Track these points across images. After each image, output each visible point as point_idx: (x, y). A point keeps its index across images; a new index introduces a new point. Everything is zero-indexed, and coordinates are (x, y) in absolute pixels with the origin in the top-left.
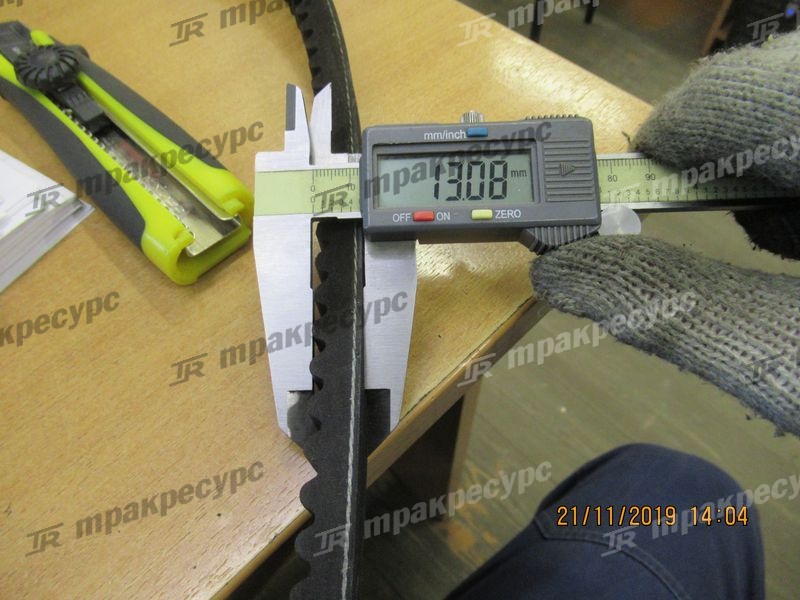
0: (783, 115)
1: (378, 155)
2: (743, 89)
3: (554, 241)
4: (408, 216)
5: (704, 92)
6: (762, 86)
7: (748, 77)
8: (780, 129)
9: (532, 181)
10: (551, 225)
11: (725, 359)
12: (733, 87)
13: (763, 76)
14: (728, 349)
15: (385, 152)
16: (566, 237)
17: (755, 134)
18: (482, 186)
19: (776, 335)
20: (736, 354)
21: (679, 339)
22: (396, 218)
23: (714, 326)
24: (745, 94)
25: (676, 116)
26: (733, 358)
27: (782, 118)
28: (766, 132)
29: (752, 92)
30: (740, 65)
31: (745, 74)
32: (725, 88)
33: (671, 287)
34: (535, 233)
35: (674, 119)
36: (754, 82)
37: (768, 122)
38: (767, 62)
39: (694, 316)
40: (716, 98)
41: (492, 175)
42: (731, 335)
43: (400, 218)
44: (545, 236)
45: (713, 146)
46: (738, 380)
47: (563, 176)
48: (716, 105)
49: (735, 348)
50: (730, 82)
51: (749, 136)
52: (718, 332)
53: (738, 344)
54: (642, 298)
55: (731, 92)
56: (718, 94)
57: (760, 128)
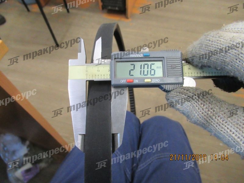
0: (230, 55)
1: (116, 61)
2: (217, 46)
3: (169, 89)
4: (125, 81)
5: (206, 45)
6: (223, 45)
7: (219, 42)
8: (229, 59)
9: (163, 70)
10: (169, 84)
11: (225, 132)
12: (215, 45)
13: (224, 42)
14: (226, 128)
15: (119, 61)
16: (173, 88)
17: (222, 60)
18: (148, 71)
19: (240, 126)
20: (228, 131)
21: (212, 122)
22: (122, 81)
23: (222, 119)
24: (218, 47)
25: (197, 51)
26: (227, 132)
27: (230, 56)
28: (225, 59)
29: (220, 47)
30: (216, 37)
31: (218, 41)
32: (212, 45)
33: (209, 103)
34: (164, 86)
35: (197, 52)
36: (221, 44)
37: (225, 56)
38: (225, 37)
39: (216, 114)
40: (209, 47)
41: (151, 68)
42: (227, 123)
43: (123, 81)
44: (167, 87)
45: (209, 62)
46: (229, 140)
47: (173, 69)
48: (209, 50)
49: (228, 128)
50: (213, 43)
51: (220, 60)
52: (223, 121)
53: (229, 127)
54: (201, 106)
55: (214, 46)
56: (210, 47)
57: (223, 58)
